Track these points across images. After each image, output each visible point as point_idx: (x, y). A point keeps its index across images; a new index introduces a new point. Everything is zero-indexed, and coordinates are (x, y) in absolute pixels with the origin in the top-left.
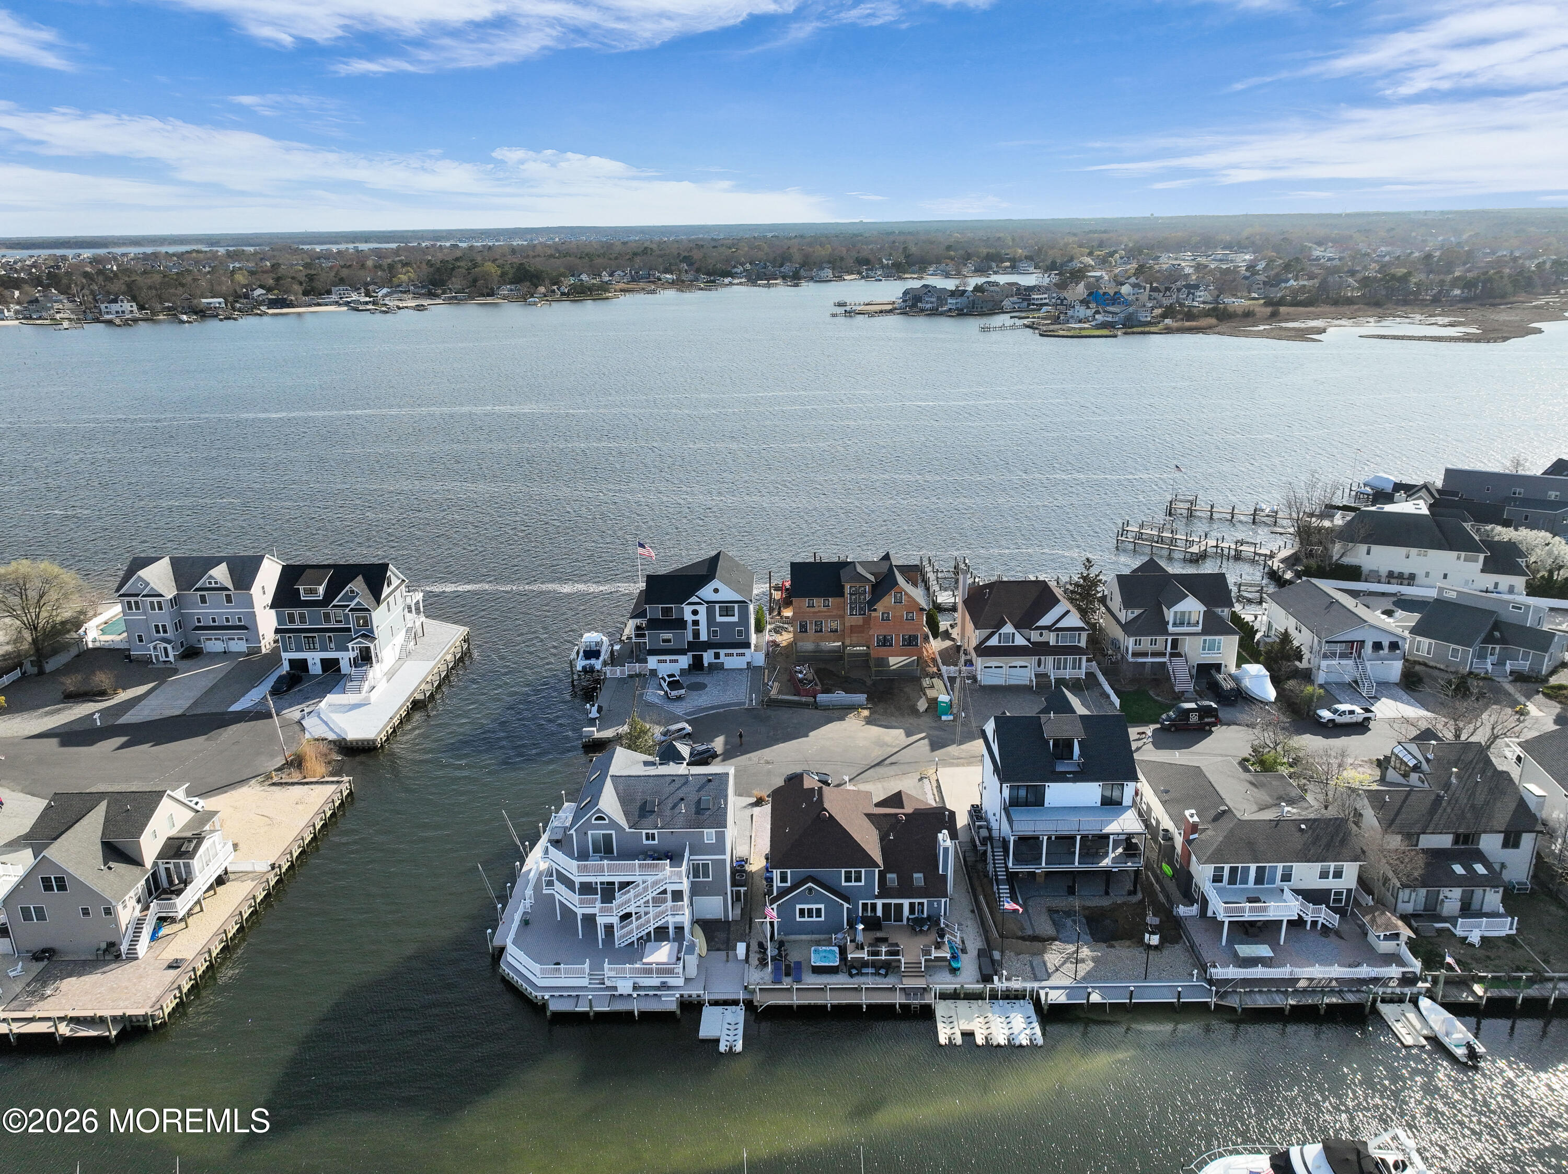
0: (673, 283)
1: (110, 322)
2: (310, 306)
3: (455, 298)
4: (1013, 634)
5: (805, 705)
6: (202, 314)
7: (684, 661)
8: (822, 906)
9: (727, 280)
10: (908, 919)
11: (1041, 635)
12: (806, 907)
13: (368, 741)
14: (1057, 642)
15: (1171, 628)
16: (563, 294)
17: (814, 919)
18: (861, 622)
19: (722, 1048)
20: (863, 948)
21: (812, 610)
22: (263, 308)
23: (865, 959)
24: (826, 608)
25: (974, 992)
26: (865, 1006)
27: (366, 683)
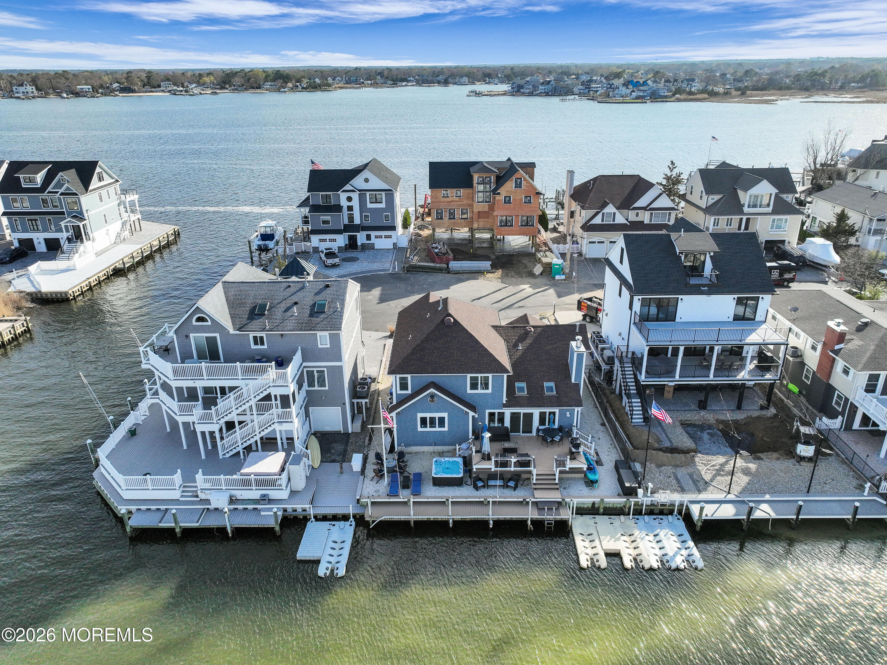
0: (371, 85)
1: (18, 98)
2: (146, 92)
3: (237, 89)
4: (614, 214)
5: (440, 270)
6: (77, 94)
7: (341, 240)
8: (445, 415)
9: (404, 84)
10: (538, 430)
11: (637, 215)
12: (428, 415)
13: (61, 293)
14: (651, 221)
15: (746, 209)
16: (303, 88)
17: (437, 429)
18: (486, 209)
19: (322, 571)
20: (489, 459)
21: (447, 199)
22: (117, 93)
23: (493, 470)
24: (457, 199)
25: (615, 506)
26: (491, 522)
27: (77, 255)
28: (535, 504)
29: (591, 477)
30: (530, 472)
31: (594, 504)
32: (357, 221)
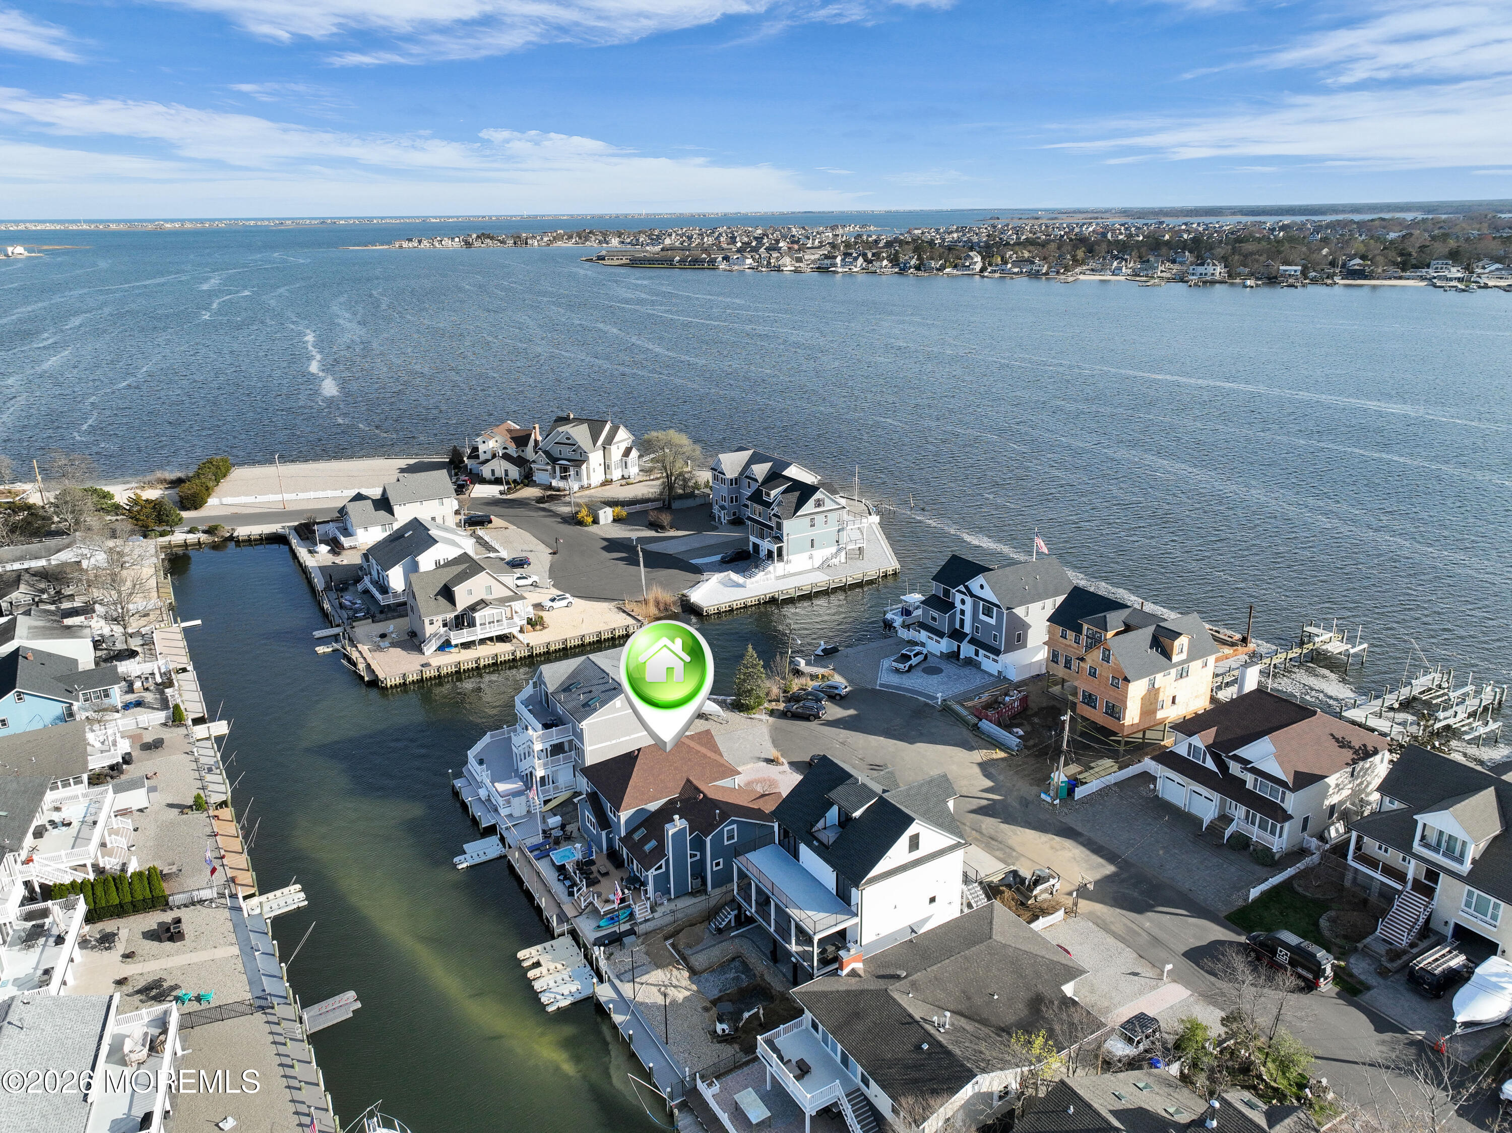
5: (967, 724)
7: (946, 646)
21: (1064, 641)
22: (1337, 278)
24: (1075, 645)
27: (762, 574)
29: (603, 923)
32: (968, 629)
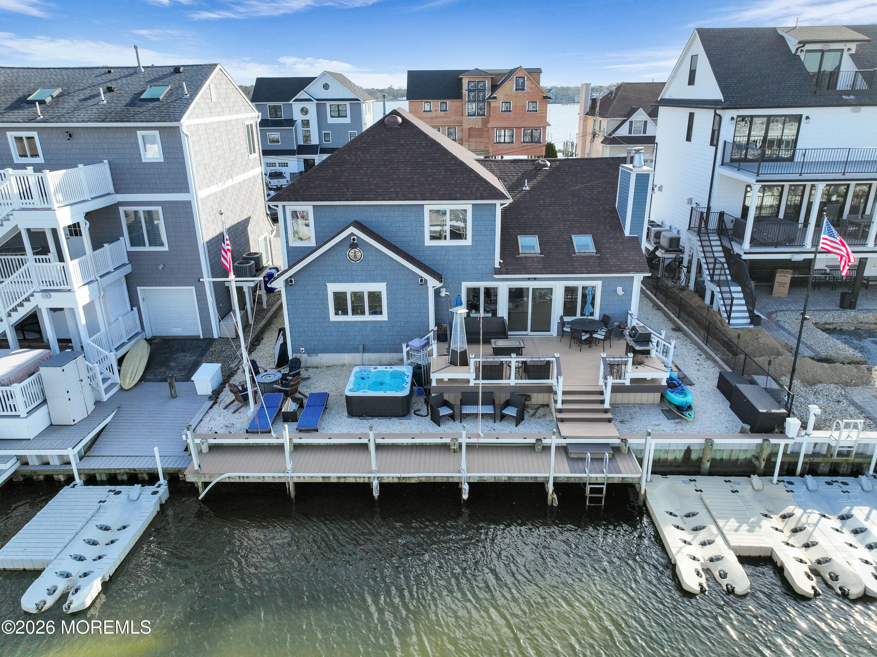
7: (295, 164)
8: (381, 287)
12: (348, 288)
17: (367, 317)
18: (479, 125)
19: (34, 597)
20: (465, 362)
21: (430, 115)
23: (472, 384)
24: (443, 114)
25: (734, 457)
26: (466, 487)
28: (563, 449)
29: (676, 398)
30: (550, 390)
31: (688, 451)
32: (315, 140)
